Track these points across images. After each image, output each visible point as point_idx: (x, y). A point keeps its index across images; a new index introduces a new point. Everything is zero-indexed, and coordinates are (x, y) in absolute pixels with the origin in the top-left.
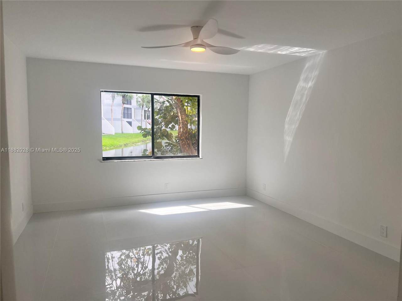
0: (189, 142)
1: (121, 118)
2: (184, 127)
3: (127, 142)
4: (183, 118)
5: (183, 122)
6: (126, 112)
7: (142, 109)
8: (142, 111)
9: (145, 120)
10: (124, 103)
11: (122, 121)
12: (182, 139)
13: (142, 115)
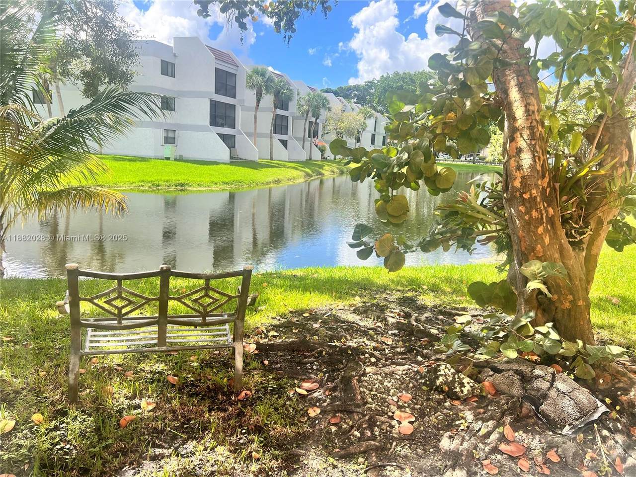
0: (551, 211)
1: (271, 133)
2: (538, 148)
3: (278, 177)
4: (531, 108)
5: (531, 128)
6: (279, 122)
7: (306, 120)
8: (306, 122)
9: (310, 139)
10: (276, 107)
11: (271, 138)
12: (526, 196)
13: (305, 129)
